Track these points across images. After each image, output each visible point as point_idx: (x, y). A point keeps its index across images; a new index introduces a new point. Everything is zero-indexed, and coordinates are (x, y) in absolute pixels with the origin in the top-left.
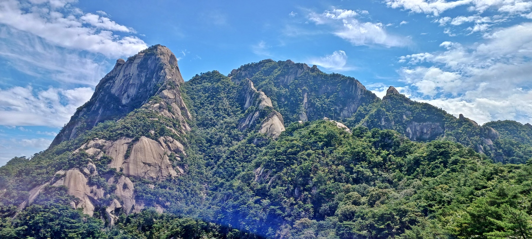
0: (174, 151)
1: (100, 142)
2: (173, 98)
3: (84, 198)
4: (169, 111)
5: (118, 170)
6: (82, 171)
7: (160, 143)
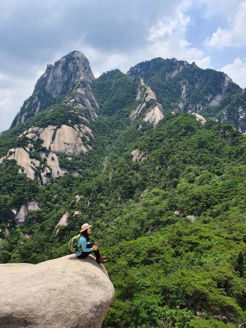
0: (85, 134)
1: (36, 129)
2: (84, 94)
3: (26, 167)
4: (82, 104)
5: (48, 148)
6: (25, 149)
7: (75, 129)
